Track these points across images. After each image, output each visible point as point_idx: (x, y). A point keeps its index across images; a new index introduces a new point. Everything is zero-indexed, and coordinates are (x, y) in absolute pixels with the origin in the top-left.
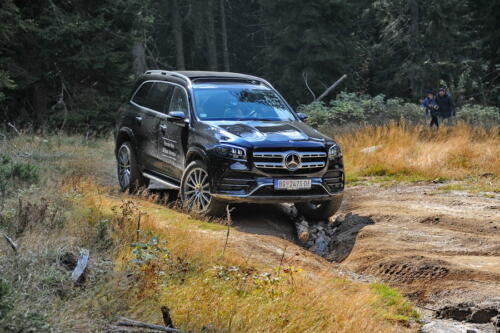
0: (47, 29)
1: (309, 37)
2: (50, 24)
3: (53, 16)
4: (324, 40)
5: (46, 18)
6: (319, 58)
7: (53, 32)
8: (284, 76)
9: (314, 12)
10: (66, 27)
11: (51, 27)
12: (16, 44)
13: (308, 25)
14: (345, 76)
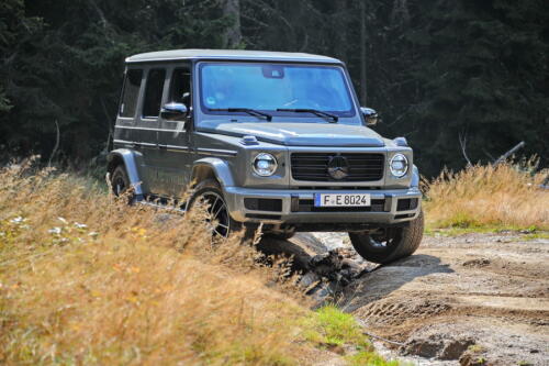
0: (90, 51)
1: (476, 87)
2: (96, 44)
3: (101, 34)
4: (498, 93)
5: (92, 36)
6: (488, 118)
7: (98, 54)
8: (437, 143)
9: (485, 53)
10: (116, 49)
11: (96, 48)
12: (50, 71)
13: (476, 71)
14: (522, 143)
